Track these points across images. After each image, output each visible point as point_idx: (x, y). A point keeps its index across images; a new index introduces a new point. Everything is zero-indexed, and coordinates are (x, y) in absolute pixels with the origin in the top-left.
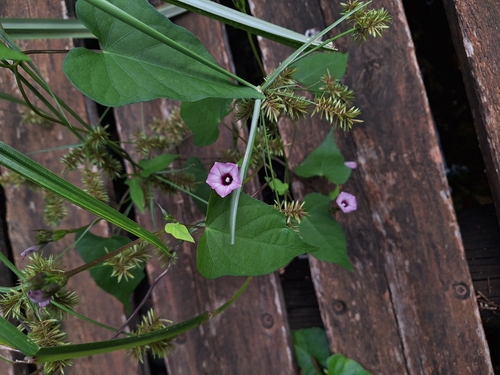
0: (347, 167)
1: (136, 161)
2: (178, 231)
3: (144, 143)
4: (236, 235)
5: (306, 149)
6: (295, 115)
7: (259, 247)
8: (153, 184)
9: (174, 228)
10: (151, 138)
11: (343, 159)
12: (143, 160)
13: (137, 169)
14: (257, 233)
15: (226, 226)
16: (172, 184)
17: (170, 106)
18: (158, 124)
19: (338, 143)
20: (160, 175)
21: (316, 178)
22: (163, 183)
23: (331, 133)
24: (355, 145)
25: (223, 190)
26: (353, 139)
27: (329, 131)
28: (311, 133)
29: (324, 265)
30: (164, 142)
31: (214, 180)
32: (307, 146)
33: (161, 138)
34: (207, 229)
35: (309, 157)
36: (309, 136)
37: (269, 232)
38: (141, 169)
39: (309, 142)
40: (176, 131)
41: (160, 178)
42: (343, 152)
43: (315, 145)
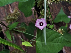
0: (69, 18)
1: (7, 26)
2: (27, 44)
3: (8, 20)
4: (47, 42)
5: (55, 15)
6: (56, 2)
7: (53, 44)
8: (13, 32)
9: (25, 43)
10: (10, 18)
11: (67, 16)
12: (9, 25)
13: (7, 28)
14: (52, 40)
15: (42, 40)
16: (19, 31)
17: (12, 9)
18: (10, 15)
19: (64, 12)
20: (15, 29)
21: (60, 22)
22: (16, 31)
23: (62, 9)
24: (69, 11)
25: (41, 28)
26: (68, 9)
27: (61, 8)
28: (56, 10)
29: (66, 48)
30: (14, 19)
31: (37, 25)
32: (55, 14)
33: (13, 18)
34: (37, 41)
35: (56, 17)
36: (55, 11)
37: (56, 39)
38: (8, 28)
39: (55, 12)
40: (16, 16)
41: (15, 30)
42: (66, 14)
43: (57, 13)
